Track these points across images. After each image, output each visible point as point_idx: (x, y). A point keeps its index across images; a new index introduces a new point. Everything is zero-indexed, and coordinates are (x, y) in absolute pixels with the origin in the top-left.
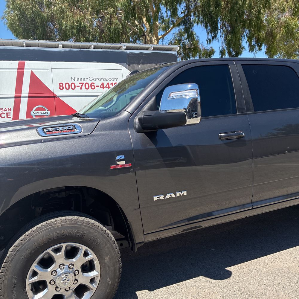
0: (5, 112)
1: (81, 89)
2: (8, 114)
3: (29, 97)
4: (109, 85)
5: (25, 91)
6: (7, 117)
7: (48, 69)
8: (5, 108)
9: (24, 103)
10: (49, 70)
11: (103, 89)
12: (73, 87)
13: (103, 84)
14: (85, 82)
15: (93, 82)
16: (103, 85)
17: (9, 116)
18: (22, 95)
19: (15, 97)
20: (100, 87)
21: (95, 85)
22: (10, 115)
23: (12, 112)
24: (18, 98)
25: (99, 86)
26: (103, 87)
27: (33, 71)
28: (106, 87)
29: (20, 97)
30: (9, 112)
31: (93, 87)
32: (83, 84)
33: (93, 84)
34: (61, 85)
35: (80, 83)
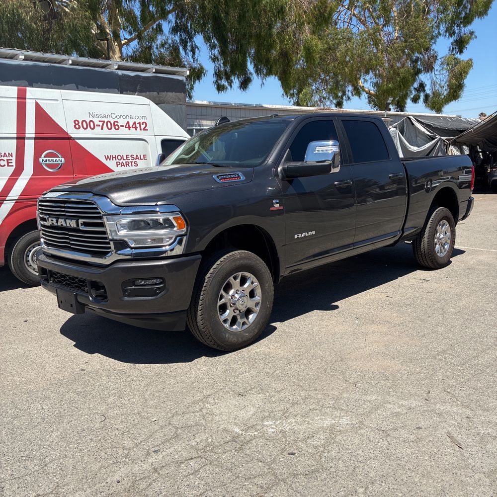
0: (5, 158)
1: (102, 129)
2: (9, 161)
3: (35, 138)
4: (135, 125)
5: (30, 129)
6: (8, 166)
7: (57, 100)
8: (5, 153)
9: (30, 146)
10: (59, 102)
11: (129, 129)
12: (92, 127)
13: (128, 123)
14: (106, 120)
15: (116, 119)
16: (129, 125)
17: (10, 164)
18: (27, 135)
19: (17, 138)
20: (126, 127)
21: (119, 124)
22: (12, 163)
23: (14, 158)
24: (21, 139)
25: (124, 126)
26: (129, 128)
27: (38, 101)
28: (133, 127)
29: (24, 138)
30: (10, 158)
31: (117, 127)
32: (104, 122)
33: (116, 123)
34: (77, 122)
35: (100, 121)
